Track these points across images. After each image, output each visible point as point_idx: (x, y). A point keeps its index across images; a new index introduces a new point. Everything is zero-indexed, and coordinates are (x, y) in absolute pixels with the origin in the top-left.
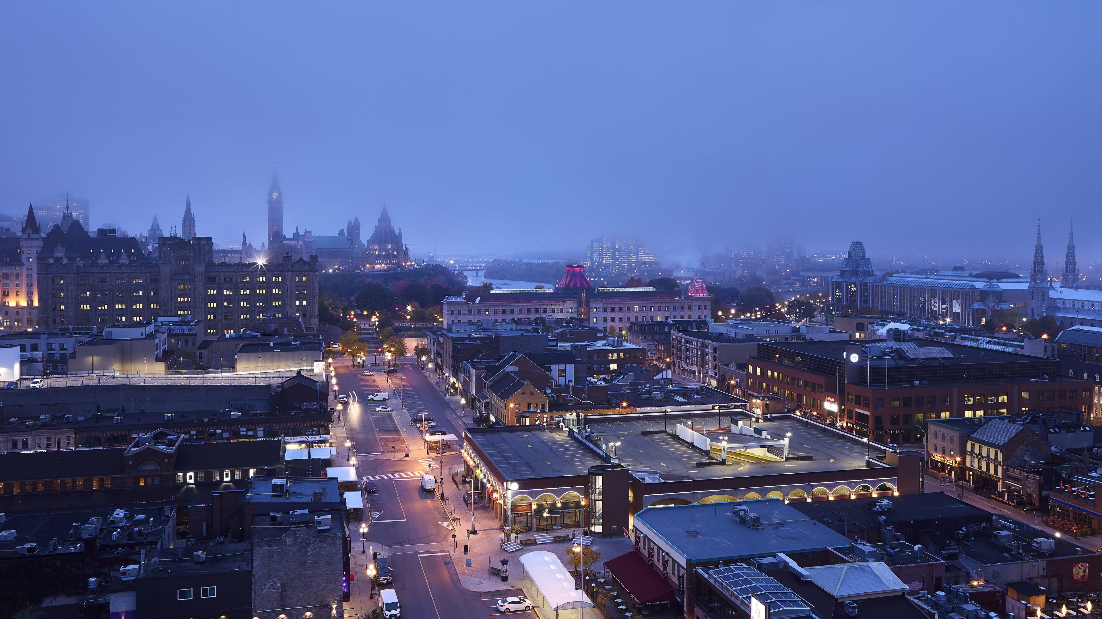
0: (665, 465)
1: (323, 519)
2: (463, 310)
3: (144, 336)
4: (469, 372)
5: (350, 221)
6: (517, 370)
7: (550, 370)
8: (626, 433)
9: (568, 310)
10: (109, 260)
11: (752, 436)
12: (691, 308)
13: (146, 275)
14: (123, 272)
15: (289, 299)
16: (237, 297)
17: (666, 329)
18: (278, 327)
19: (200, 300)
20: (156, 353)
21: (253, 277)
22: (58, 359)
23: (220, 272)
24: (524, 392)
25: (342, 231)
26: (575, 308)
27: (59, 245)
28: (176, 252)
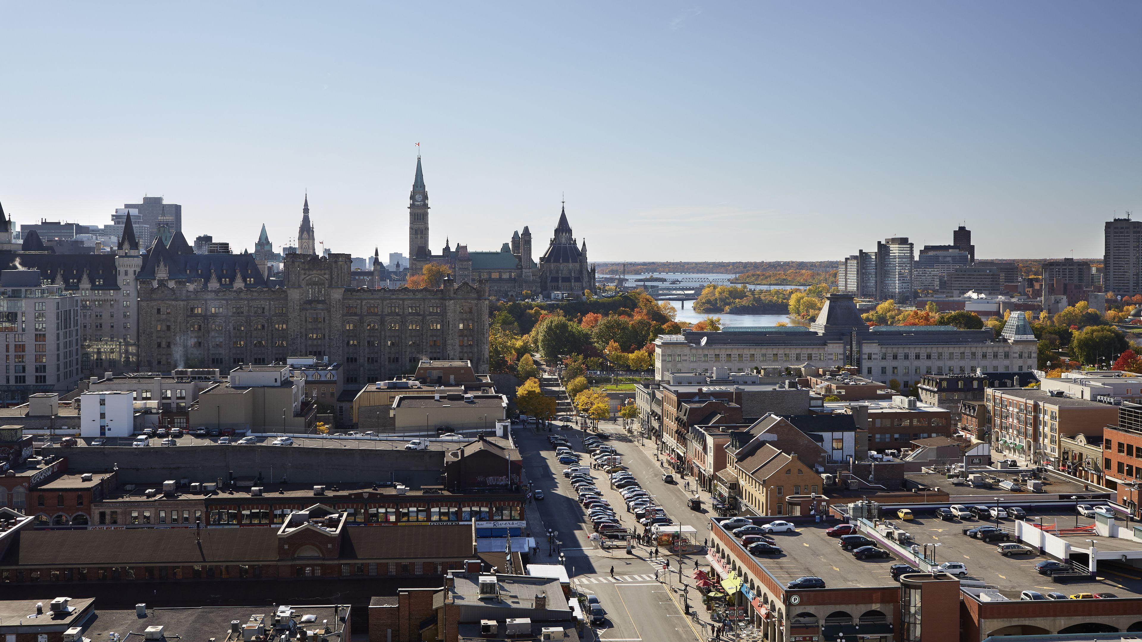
0: (1004, 577)
1: (553, 632)
2: (683, 355)
3: (279, 383)
4: (705, 441)
5: (516, 233)
6: (776, 439)
7: (821, 439)
8: (940, 531)
9: (830, 357)
10: (221, 284)
11: (1131, 541)
12: (1008, 356)
13: (270, 304)
14: (242, 299)
15: (450, 336)
16: (383, 333)
17: (975, 384)
18: (442, 375)
19: (337, 336)
20: (294, 405)
21: (403, 307)
22: (175, 410)
23: (362, 300)
24: (789, 470)
25: (506, 246)
26: (840, 354)
27: (162, 263)
28: (307, 272)
